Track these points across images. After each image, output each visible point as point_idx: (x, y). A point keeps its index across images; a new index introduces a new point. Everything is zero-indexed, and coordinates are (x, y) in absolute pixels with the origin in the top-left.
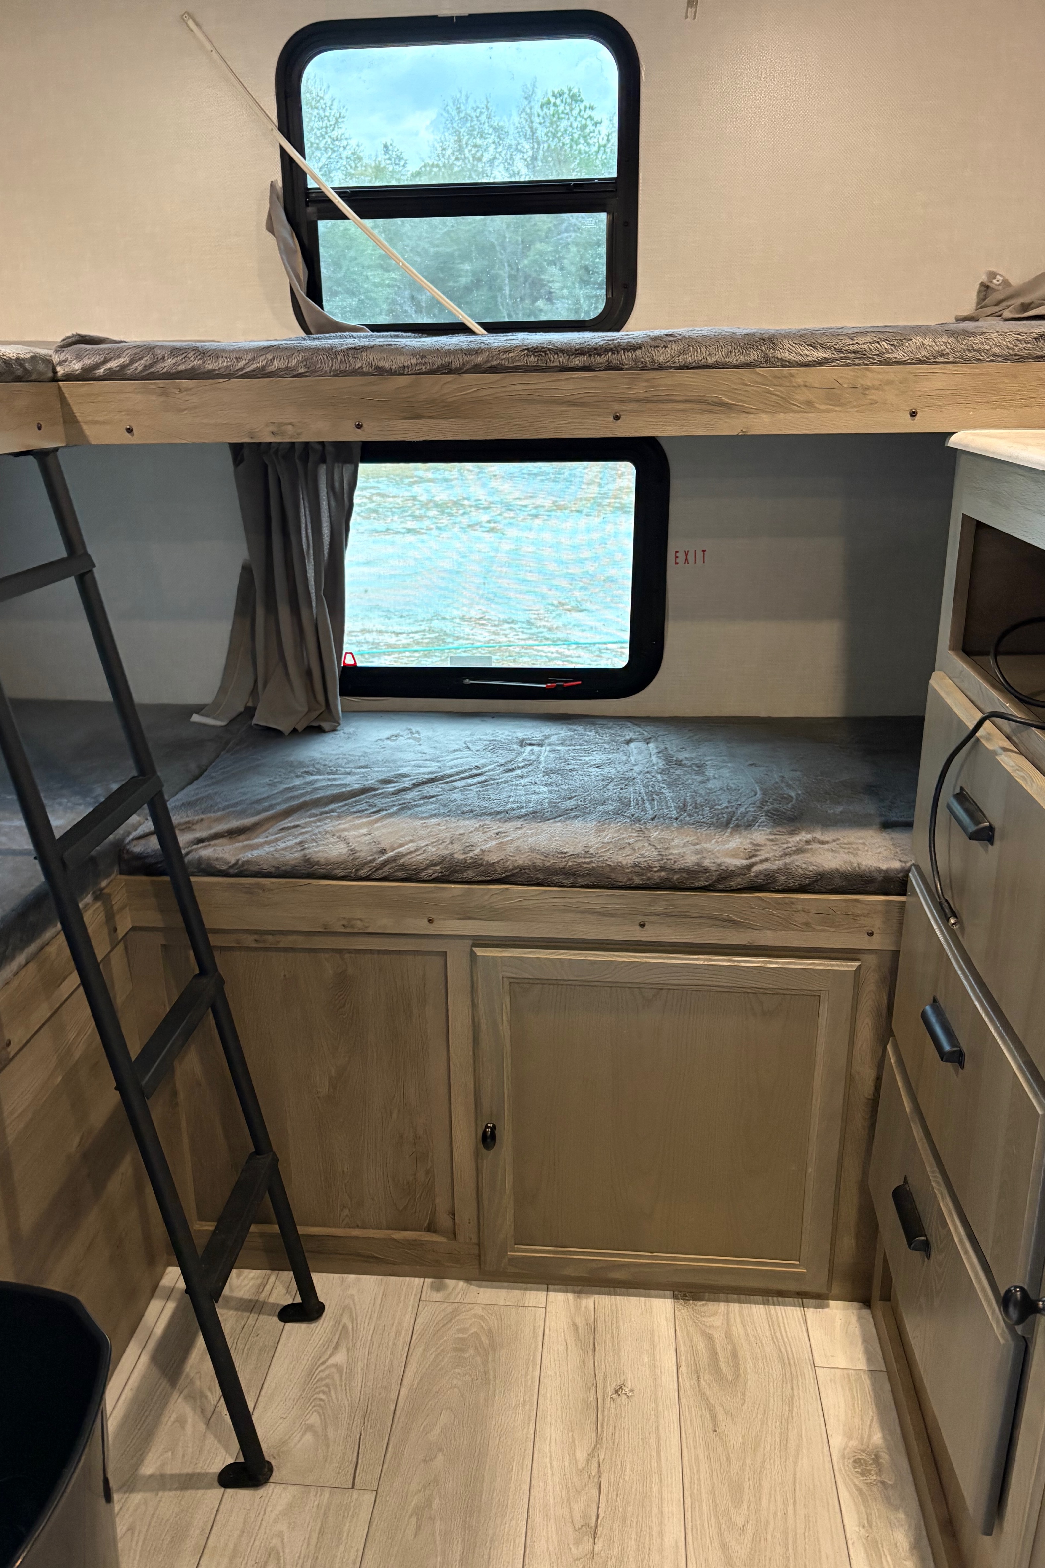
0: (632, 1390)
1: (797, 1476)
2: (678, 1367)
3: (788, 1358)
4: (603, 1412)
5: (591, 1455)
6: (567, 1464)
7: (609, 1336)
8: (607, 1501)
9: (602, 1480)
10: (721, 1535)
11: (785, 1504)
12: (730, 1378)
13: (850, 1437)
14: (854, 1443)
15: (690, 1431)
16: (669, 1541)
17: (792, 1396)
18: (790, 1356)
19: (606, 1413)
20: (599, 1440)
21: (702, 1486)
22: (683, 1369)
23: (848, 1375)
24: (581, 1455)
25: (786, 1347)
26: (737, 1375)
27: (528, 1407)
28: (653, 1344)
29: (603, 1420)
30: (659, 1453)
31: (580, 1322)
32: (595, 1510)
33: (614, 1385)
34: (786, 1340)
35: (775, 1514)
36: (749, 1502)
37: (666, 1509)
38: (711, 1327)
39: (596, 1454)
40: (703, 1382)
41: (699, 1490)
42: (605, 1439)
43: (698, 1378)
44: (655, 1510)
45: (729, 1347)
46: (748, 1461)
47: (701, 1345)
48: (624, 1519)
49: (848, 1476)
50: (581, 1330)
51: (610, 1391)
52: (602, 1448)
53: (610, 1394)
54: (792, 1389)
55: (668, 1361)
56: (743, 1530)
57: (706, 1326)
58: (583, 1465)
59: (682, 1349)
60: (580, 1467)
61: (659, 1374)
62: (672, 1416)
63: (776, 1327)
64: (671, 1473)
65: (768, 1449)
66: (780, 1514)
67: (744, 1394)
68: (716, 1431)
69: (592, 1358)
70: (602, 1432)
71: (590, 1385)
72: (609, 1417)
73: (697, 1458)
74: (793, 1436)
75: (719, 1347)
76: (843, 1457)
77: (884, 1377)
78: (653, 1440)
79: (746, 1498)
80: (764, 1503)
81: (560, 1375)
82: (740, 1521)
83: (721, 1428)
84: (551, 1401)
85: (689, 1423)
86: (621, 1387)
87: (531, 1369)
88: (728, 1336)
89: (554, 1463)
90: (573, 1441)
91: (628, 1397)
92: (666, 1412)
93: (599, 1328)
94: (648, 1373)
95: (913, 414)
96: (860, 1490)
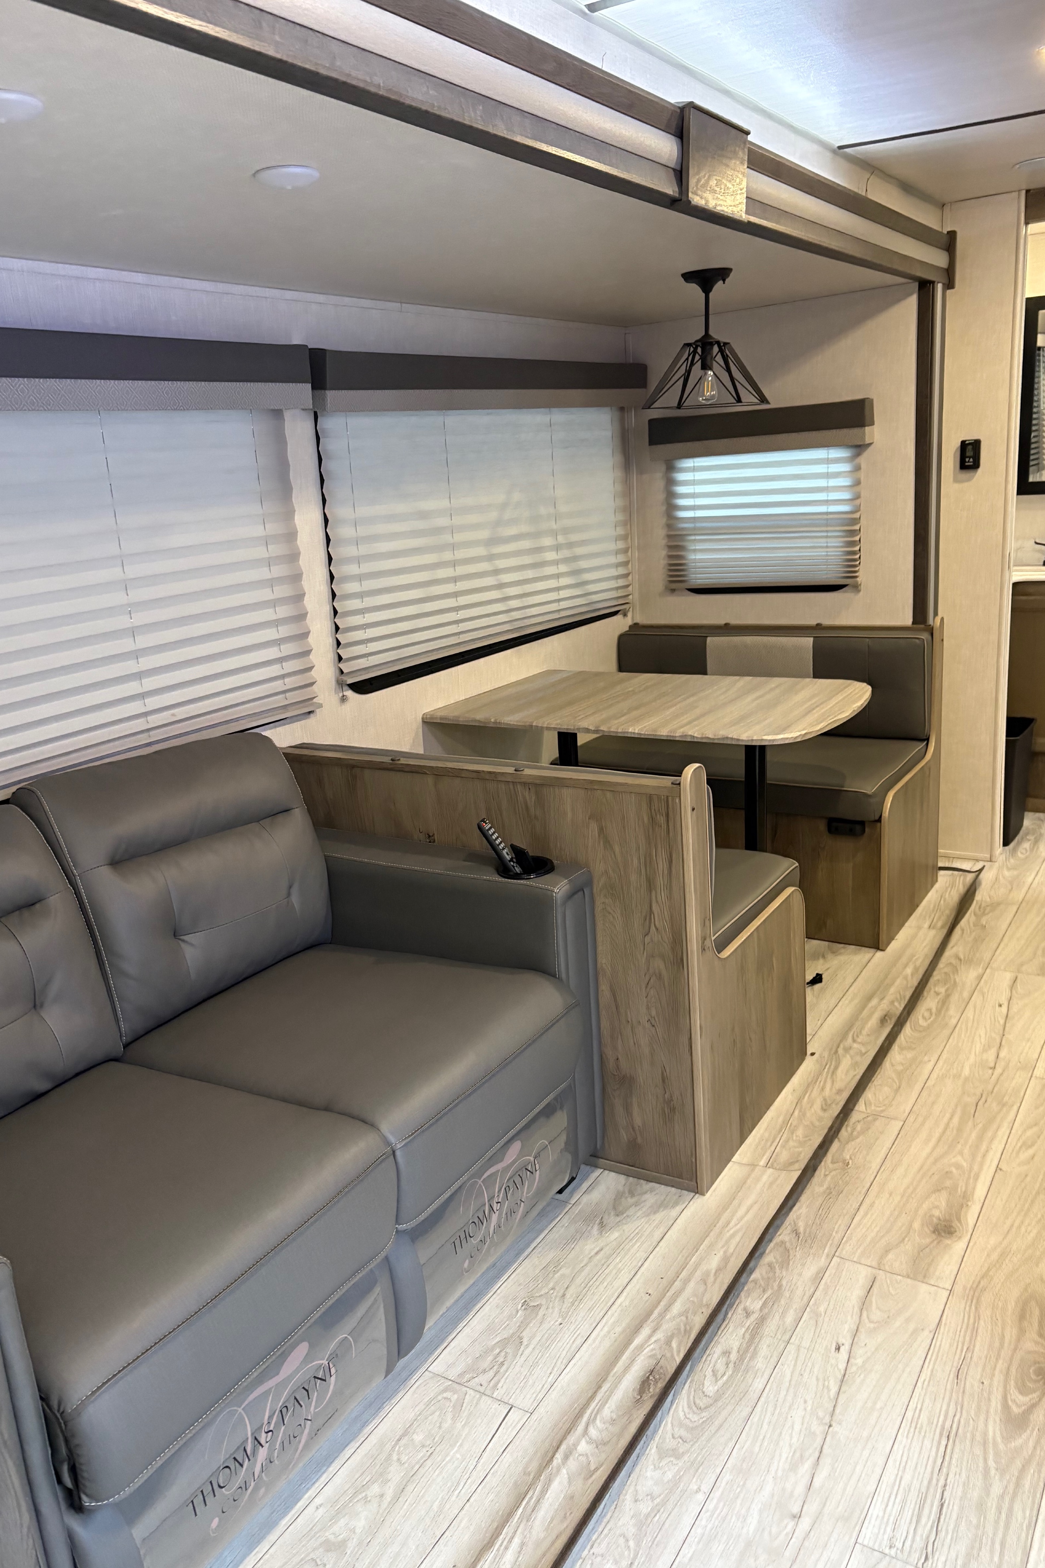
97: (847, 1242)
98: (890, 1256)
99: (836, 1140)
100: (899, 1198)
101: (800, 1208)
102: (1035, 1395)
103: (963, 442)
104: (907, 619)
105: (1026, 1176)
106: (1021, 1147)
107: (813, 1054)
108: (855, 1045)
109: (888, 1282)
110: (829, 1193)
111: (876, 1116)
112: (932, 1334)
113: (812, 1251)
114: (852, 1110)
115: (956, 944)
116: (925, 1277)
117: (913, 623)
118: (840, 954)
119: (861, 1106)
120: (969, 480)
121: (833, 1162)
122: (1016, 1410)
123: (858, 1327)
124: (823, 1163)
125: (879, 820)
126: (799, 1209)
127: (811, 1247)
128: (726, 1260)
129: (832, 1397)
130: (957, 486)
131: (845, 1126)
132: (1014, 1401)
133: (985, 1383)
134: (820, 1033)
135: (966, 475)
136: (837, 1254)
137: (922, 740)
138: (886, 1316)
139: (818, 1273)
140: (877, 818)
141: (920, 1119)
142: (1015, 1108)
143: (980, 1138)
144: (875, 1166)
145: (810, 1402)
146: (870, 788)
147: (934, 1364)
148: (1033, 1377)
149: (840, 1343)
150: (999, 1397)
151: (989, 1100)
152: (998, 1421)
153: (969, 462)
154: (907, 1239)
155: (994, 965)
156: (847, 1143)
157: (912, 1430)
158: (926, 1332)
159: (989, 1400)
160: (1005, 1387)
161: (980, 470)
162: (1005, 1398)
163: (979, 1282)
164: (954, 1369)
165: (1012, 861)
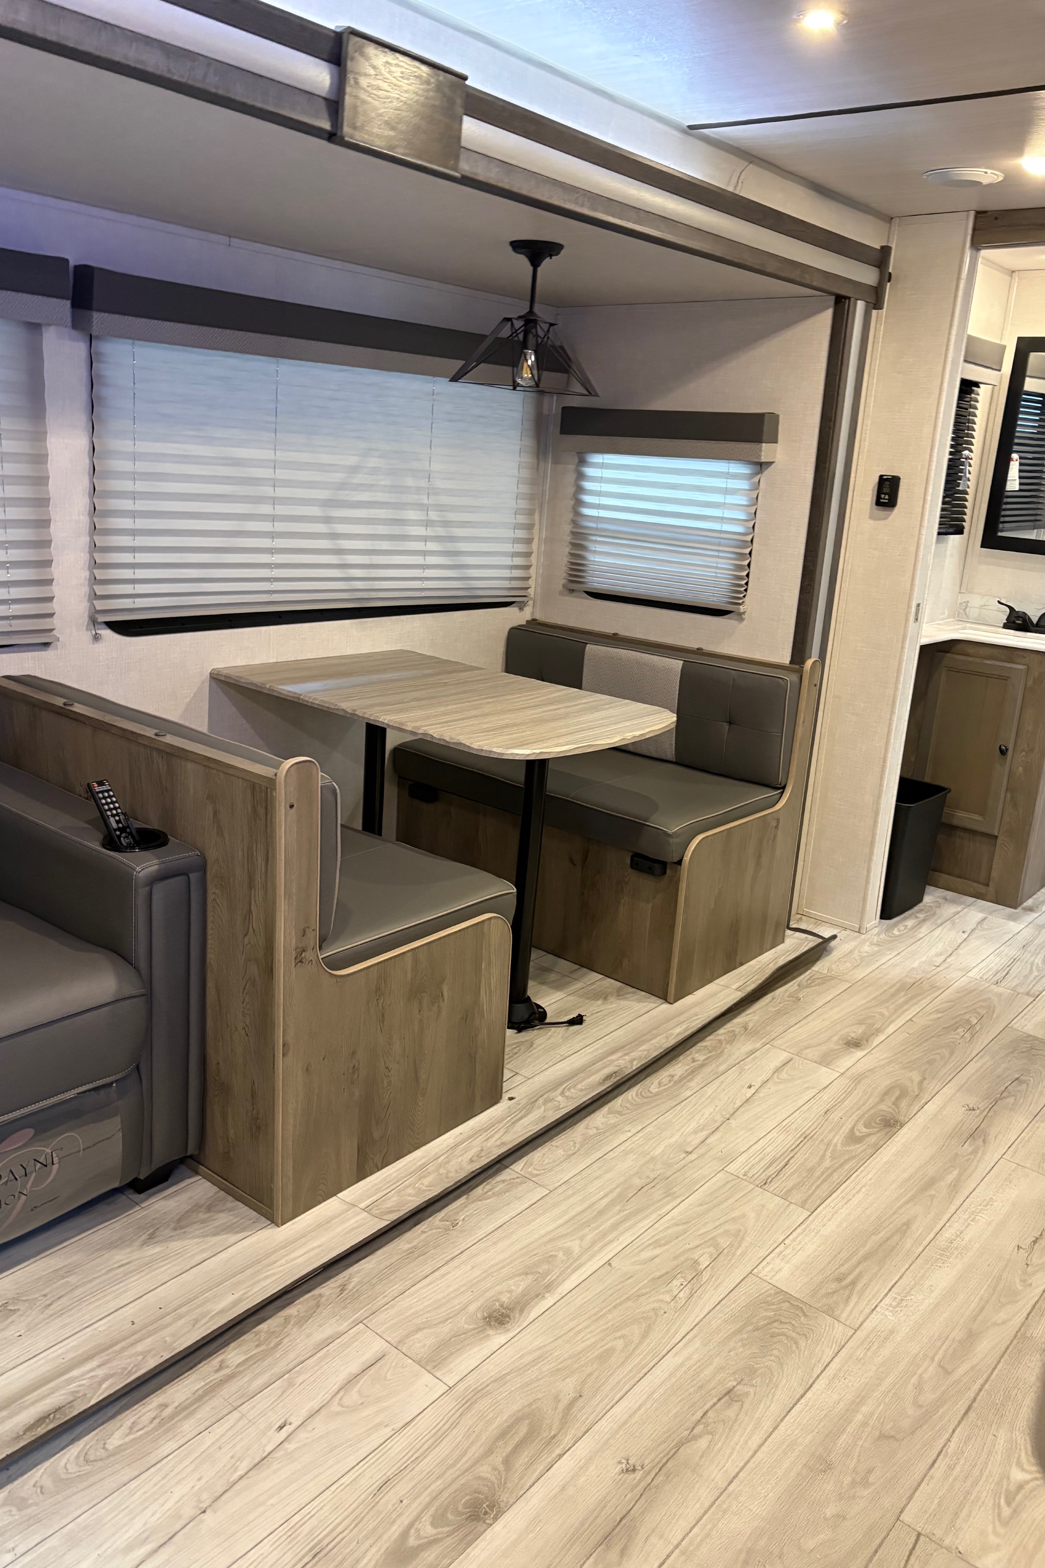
97: (386, 1310)
98: (419, 1335)
99: (465, 1196)
100: (479, 1272)
101: (369, 1262)
102: (446, 1529)
103: (881, 477)
104: (784, 656)
105: (630, 1277)
106: (650, 1245)
107: (511, 1099)
108: (560, 1098)
109: (394, 1363)
110: (411, 1251)
111: (526, 1179)
112: (393, 1432)
113: (345, 1311)
114: (507, 1167)
115: (754, 1012)
116: (434, 1368)
117: (791, 663)
118: (626, 999)
119: (518, 1167)
120: (885, 518)
121: (442, 1220)
122: (412, 1541)
123: (321, 1408)
124: (430, 1219)
125: (680, 862)
126: (365, 1263)
127: (344, 1308)
128: (239, 1301)
129: (231, 1480)
130: (871, 522)
131: (485, 1184)
132: (418, 1530)
133: (404, 1502)
134: (536, 1079)
135: (880, 512)
136: (364, 1322)
137: (776, 788)
138: (360, 1402)
139: (327, 1339)
140: (676, 860)
141: (570, 1192)
142: (679, 1200)
143: (615, 1226)
144: (481, 1234)
145: (203, 1481)
146: (674, 826)
147: (368, 1467)
148: (460, 1508)
149: (288, 1422)
150: (406, 1523)
151: (658, 1187)
152: (383, 1550)
153: (884, 499)
154: (450, 1321)
155: (776, 1043)
156: (474, 1202)
157: (285, 1537)
158: (388, 1429)
159: (394, 1522)
160: (422, 1511)
161: (897, 510)
162: (410, 1526)
163: (488, 1385)
164: (384, 1478)
165: (883, 936)
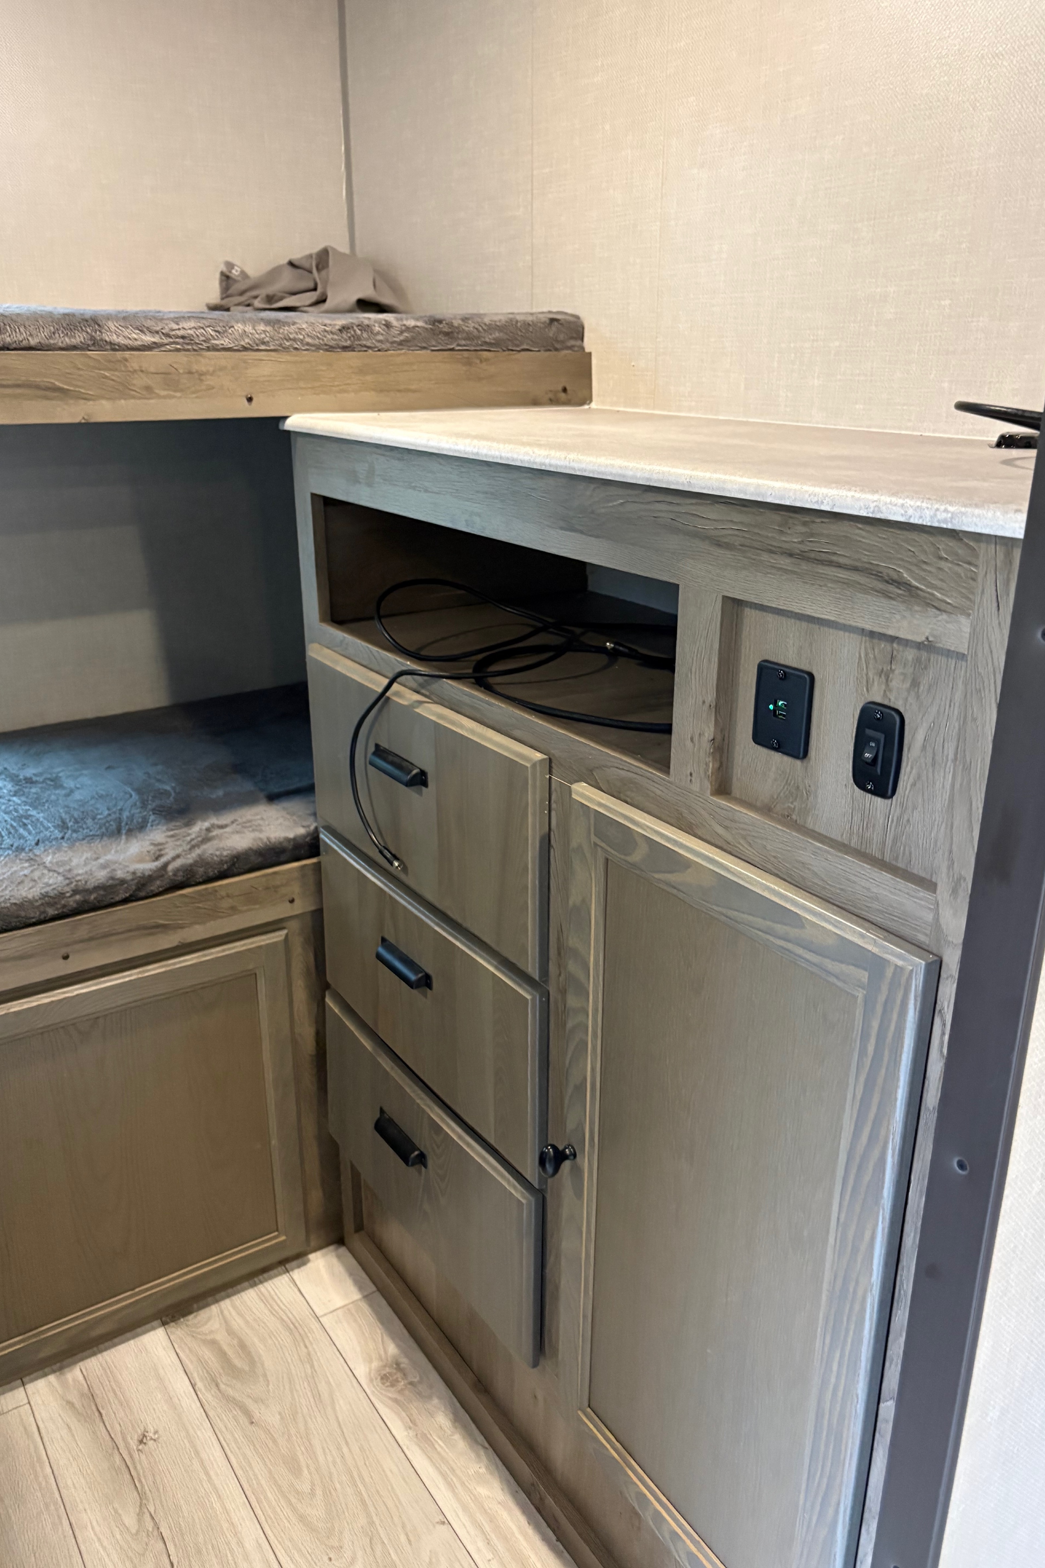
0: (156, 1432)
1: (340, 1419)
2: (193, 1386)
3: (292, 1323)
4: (135, 1468)
5: (140, 1515)
6: (118, 1537)
7: (111, 1395)
8: (175, 1545)
9: (162, 1530)
10: (294, 1510)
11: (339, 1448)
12: (247, 1368)
13: (371, 1361)
14: (375, 1364)
15: (229, 1436)
16: (250, 1545)
17: (309, 1354)
18: (294, 1320)
19: (139, 1467)
20: (142, 1496)
21: (260, 1478)
22: (199, 1385)
23: (349, 1310)
24: (130, 1520)
25: (286, 1314)
26: (252, 1363)
27: (52, 1507)
28: (160, 1379)
29: (138, 1475)
30: (207, 1474)
31: (74, 1398)
32: (167, 1561)
33: (136, 1437)
34: (283, 1307)
35: (334, 1463)
36: (308, 1467)
37: (235, 1520)
38: (211, 1332)
39: (146, 1511)
40: (222, 1386)
41: (259, 1483)
42: (148, 1492)
43: (217, 1385)
44: (225, 1525)
45: (235, 1342)
46: (293, 1431)
47: (207, 1354)
48: (199, 1552)
49: (381, 1394)
50: (78, 1405)
51: (133, 1444)
52: (148, 1501)
53: (135, 1448)
54: (306, 1347)
55: (180, 1385)
56: (312, 1493)
57: (206, 1334)
58: (136, 1527)
59: (190, 1367)
60: (134, 1531)
61: (177, 1402)
62: (205, 1434)
63: (271, 1301)
64: (227, 1484)
65: (305, 1411)
66: (338, 1460)
67: (265, 1376)
68: (252, 1423)
69: (102, 1424)
70: (142, 1486)
71: (110, 1451)
72: (143, 1468)
73: (245, 1456)
74: (323, 1387)
75: (226, 1348)
76: (371, 1380)
77: (378, 1295)
78: (196, 1464)
79: (303, 1464)
80: (321, 1458)
81: (74, 1459)
82: (306, 1487)
83: (256, 1415)
84: (75, 1488)
85: (224, 1429)
86: (144, 1436)
87: (38, 1469)
88: (230, 1332)
89: (105, 1543)
90: (116, 1511)
91: (155, 1440)
92: (199, 1433)
93: (97, 1391)
94: (165, 1408)
95: (250, 400)
96: (396, 1401)
